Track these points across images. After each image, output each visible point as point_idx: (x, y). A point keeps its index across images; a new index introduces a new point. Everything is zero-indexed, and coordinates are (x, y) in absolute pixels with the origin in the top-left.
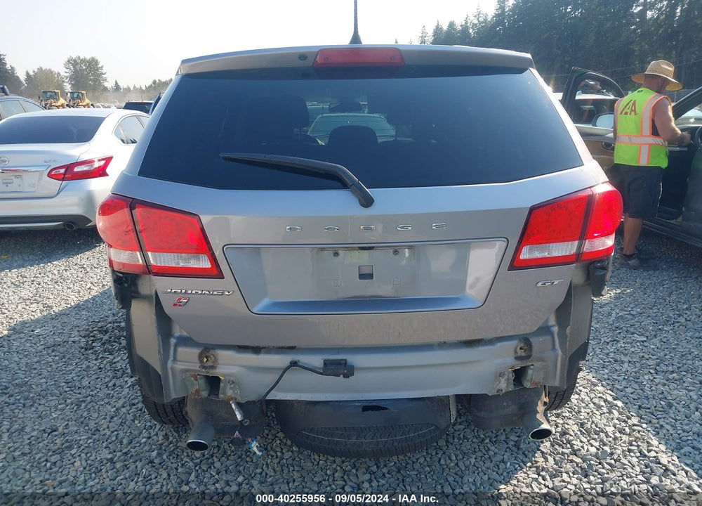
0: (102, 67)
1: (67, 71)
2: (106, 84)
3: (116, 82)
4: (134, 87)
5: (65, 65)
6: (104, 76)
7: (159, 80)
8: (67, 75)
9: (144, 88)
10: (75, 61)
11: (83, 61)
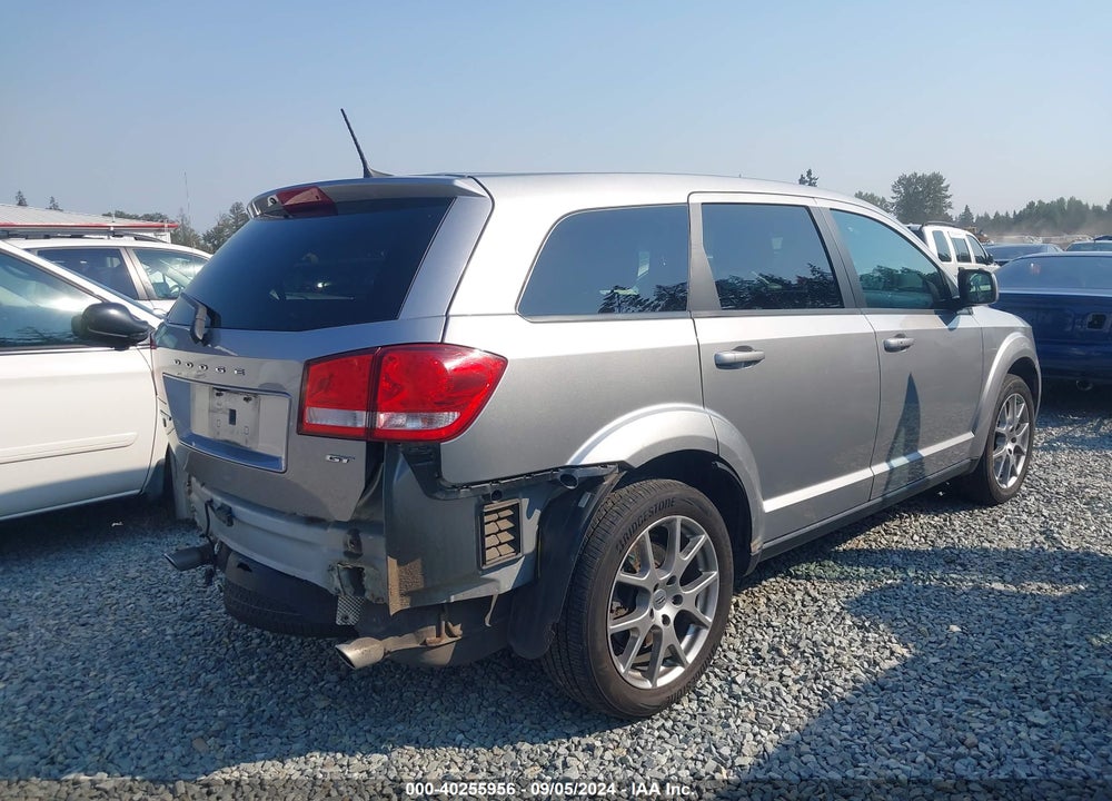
0: (948, 186)
1: (895, 195)
2: (949, 212)
3: (967, 209)
4: (997, 214)
5: (894, 187)
6: (948, 200)
7: (1040, 202)
8: (894, 201)
9: (1011, 216)
10: (909, 180)
11: (921, 180)
